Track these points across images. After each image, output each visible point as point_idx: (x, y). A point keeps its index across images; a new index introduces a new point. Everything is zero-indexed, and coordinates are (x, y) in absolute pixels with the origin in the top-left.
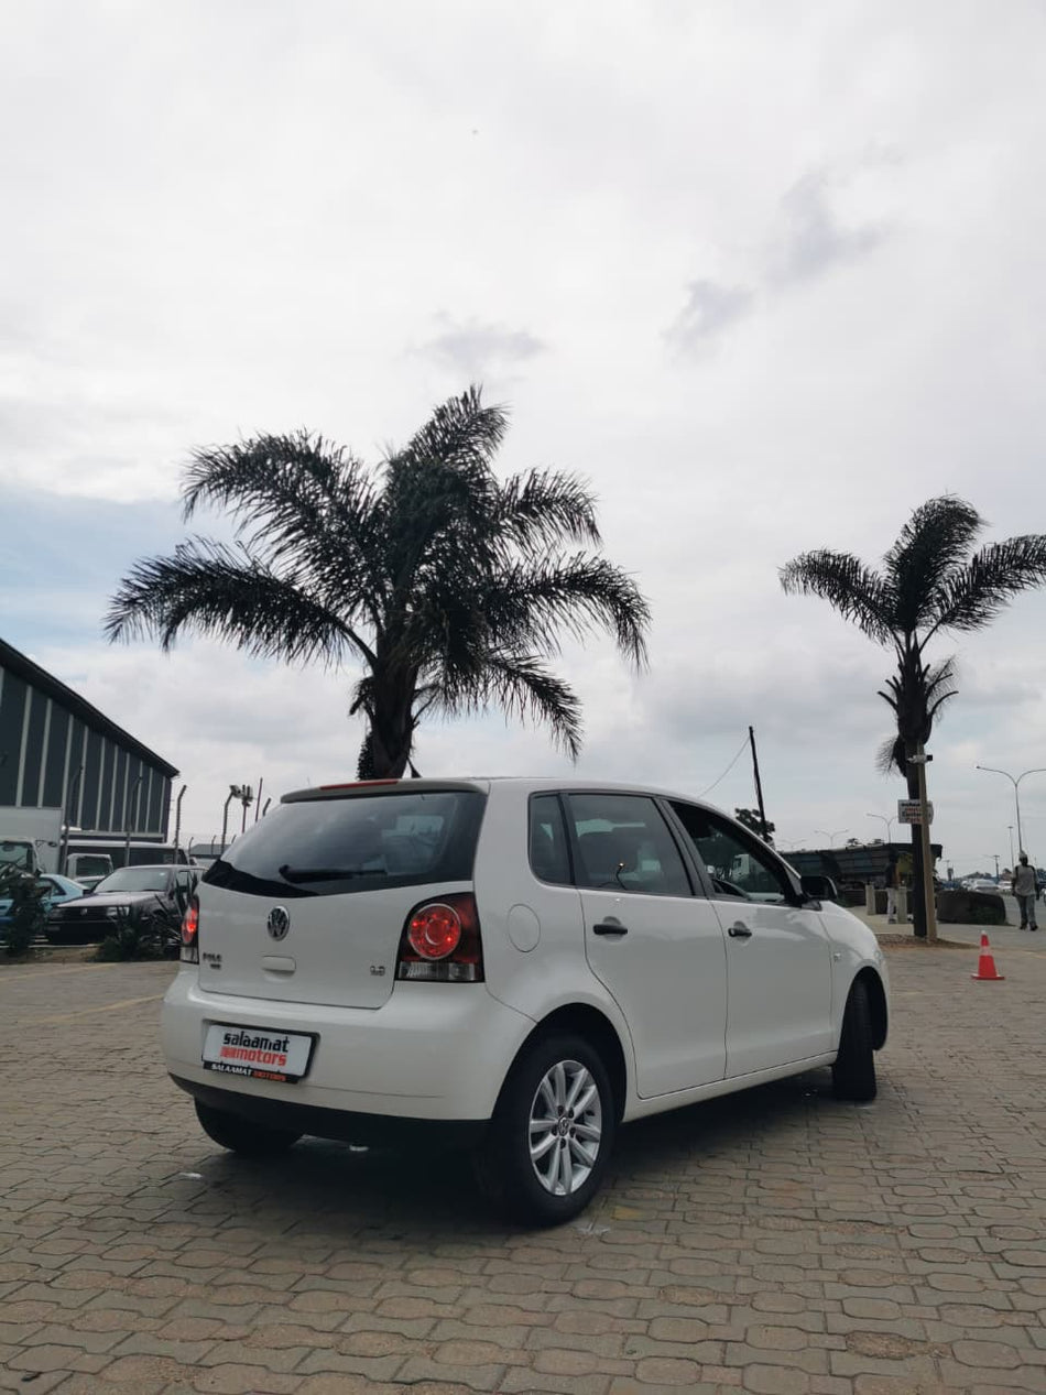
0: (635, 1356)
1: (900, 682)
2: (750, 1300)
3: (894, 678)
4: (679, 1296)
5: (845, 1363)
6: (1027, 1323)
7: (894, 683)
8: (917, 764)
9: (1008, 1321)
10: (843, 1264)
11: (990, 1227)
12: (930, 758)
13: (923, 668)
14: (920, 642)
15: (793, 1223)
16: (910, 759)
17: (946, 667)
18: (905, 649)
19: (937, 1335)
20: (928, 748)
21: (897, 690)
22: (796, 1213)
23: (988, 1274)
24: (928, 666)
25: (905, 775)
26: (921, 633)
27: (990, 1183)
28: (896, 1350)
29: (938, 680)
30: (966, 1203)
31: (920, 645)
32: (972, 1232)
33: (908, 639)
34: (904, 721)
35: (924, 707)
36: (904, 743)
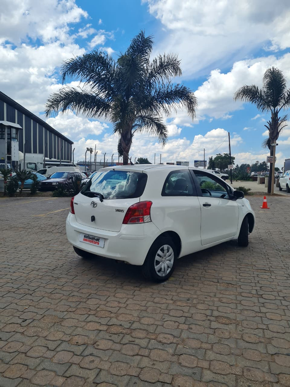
0: (165, 320)
1: (271, 122)
2: (195, 305)
4: (179, 303)
5: (214, 325)
6: (262, 316)
7: (269, 122)
8: (273, 146)
9: (258, 315)
10: (221, 296)
11: (261, 287)
12: (277, 144)
13: (278, 118)
14: (278, 110)
15: (212, 283)
16: (271, 145)
17: (285, 118)
18: (273, 112)
19: (239, 318)
20: (277, 142)
21: (270, 125)
22: (213, 280)
23: (256, 301)
24: (280, 117)
25: (270, 149)
26: (278, 107)
27: (265, 273)
28: (227, 322)
29: (282, 122)
30: (257, 279)
31: (278, 111)
32: (256, 288)
33: (274, 109)
34: (271, 134)
35: (278, 130)
36: (270, 140)
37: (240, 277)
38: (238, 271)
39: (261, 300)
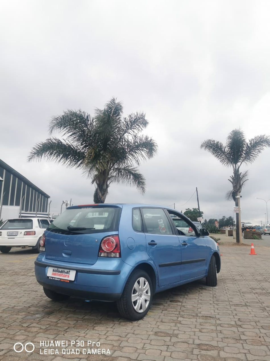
0: (146, 349)
1: (234, 177)
2: (176, 336)
3: (232, 176)
4: (159, 334)
5: (197, 351)
6: (243, 342)
8: (238, 198)
9: (238, 342)
10: (201, 327)
11: (239, 319)
12: (241, 197)
13: (240, 173)
15: (191, 317)
16: (236, 197)
17: (246, 173)
18: (235, 169)
19: (221, 345)
20: (241, 194)
21: (233, 179)
22: (192, 314)
23: (236, 330)
24: (241, 173)
25: (235, 201)
26: (239, 164)
27: (242, 308)
28: (209, 348)
29: (244, 176)
30: (235, 312)
31: (239, 166)
32: (235, 320)
33: (236, 166)
34: (235, 187)
35: (240, 183)
36: (234, 193)
37: (218, 311)
38: (216, 306)
39: (241, 330)
